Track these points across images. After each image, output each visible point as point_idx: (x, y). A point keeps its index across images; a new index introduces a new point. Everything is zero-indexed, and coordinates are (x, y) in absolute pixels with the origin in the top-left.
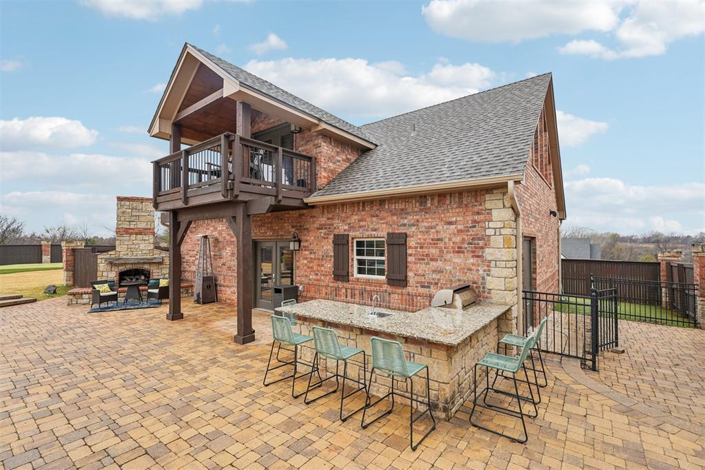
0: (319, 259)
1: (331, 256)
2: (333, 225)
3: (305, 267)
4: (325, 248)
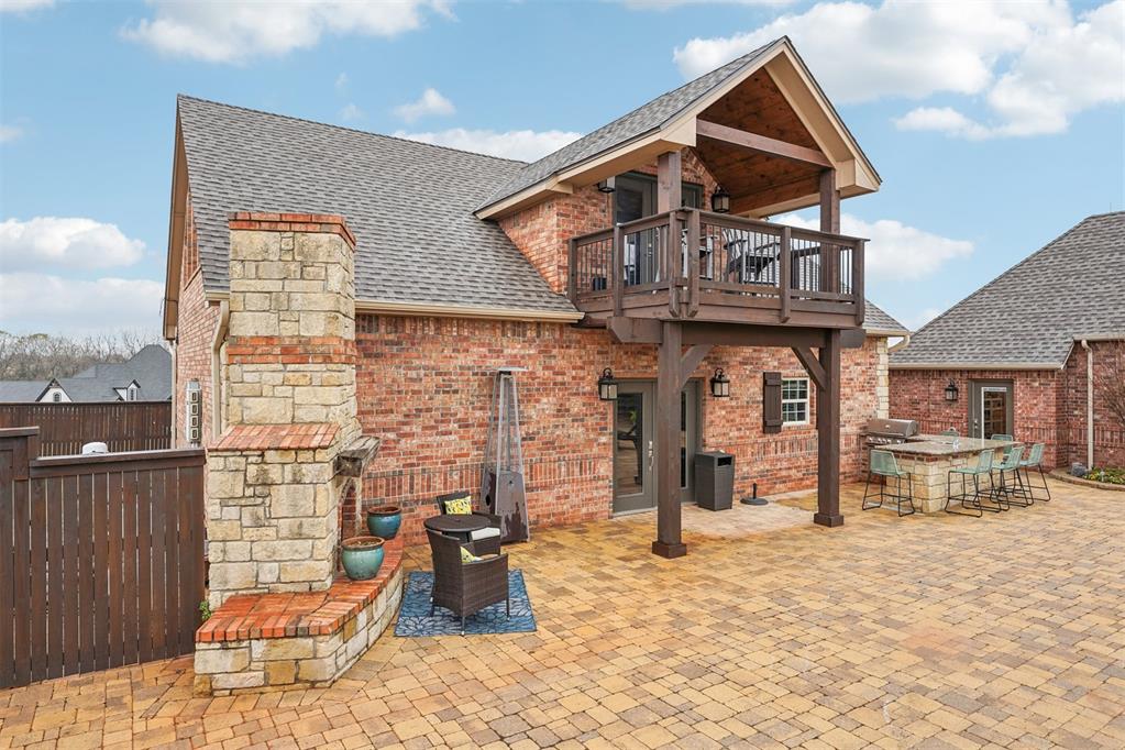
0: (742, 407)
1: (758, 402)
2: (760, 359)
3: (723, 422)
4: (752, 390)
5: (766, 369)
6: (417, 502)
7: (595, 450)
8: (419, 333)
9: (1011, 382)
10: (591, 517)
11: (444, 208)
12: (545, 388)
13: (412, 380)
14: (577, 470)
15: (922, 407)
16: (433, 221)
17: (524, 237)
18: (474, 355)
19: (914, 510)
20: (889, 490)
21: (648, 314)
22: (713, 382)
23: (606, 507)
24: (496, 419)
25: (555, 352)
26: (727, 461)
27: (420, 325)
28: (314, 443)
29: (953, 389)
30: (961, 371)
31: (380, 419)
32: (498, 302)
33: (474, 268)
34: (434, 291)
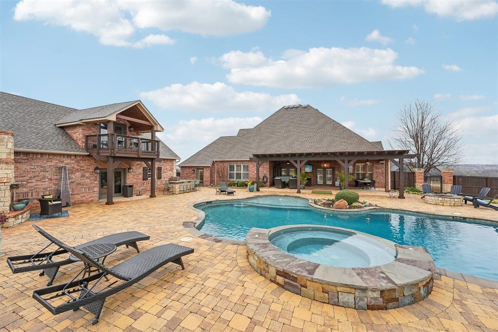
0: (137, 175)
1: (141, 174)
2: (142, 164)
3: (132, 178)
4: (140, 171)
5: (144, 166)
6: (34, 199)
7: (93, 185)
8: (35, 157)
9: (203, 169)
10: (92, 201)
11: (44, 123)
12: (77, 170)
13: (32, 168)
14: (88, 190)
15: (188, 174)
16: (39, 126)
17: (72, 133)
18: (54, 162)
19: (173, 194)
20: (170, 191)
21: (105, 154)
22: (129, 169)
23: (97, 198)
24: (61, 178)
25: (81, 162)
26: (131, 186)
27: (35, 155)
28: (4, 181)
29: (194, 170)
30: (195, 167)
31: (20, 178)
32: (62, 150)
33: (54, 140)
34: (40, 146)
